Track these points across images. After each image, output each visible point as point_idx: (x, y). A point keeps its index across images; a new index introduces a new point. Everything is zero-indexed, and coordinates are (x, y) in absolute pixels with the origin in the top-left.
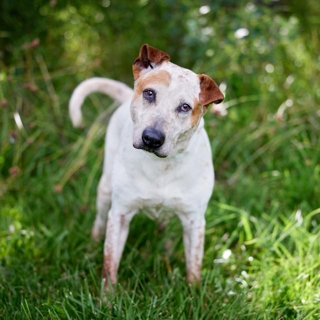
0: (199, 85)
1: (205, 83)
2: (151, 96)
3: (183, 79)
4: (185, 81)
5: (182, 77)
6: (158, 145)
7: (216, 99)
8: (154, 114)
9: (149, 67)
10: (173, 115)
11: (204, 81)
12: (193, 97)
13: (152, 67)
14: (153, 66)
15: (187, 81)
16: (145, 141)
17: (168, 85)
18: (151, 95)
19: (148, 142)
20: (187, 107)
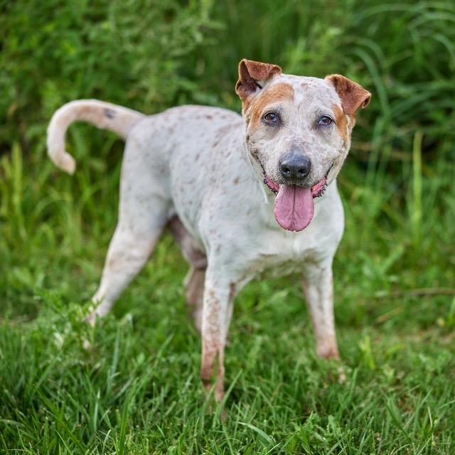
0: (334, 88)
1: (341, 85)
2: (275, 119)
5: (306, 84)
6: (303, 175)
9: (258, 88)
10: (312, 134)
11: (339, 83)
12: (329, 104)
13: (261, 88)
14: (261, 85)
15: (315, 86)
17: (292, 98)
18: (273, 118)
20: (327, 120)
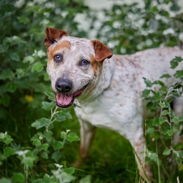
1: (97, 46)
3: (79, 43)
4: (81, 45)
5: (78, 42)
7: (108, 56)
8: (62, 69)
10: (76, 68)
12: (88, 54)
13: (56, 42)
15: (82, 44)
16: (58, 88)
17: (70, 48)
19: (60, 89)
20: (86, 62)
